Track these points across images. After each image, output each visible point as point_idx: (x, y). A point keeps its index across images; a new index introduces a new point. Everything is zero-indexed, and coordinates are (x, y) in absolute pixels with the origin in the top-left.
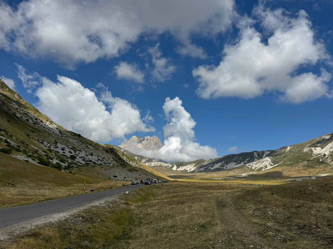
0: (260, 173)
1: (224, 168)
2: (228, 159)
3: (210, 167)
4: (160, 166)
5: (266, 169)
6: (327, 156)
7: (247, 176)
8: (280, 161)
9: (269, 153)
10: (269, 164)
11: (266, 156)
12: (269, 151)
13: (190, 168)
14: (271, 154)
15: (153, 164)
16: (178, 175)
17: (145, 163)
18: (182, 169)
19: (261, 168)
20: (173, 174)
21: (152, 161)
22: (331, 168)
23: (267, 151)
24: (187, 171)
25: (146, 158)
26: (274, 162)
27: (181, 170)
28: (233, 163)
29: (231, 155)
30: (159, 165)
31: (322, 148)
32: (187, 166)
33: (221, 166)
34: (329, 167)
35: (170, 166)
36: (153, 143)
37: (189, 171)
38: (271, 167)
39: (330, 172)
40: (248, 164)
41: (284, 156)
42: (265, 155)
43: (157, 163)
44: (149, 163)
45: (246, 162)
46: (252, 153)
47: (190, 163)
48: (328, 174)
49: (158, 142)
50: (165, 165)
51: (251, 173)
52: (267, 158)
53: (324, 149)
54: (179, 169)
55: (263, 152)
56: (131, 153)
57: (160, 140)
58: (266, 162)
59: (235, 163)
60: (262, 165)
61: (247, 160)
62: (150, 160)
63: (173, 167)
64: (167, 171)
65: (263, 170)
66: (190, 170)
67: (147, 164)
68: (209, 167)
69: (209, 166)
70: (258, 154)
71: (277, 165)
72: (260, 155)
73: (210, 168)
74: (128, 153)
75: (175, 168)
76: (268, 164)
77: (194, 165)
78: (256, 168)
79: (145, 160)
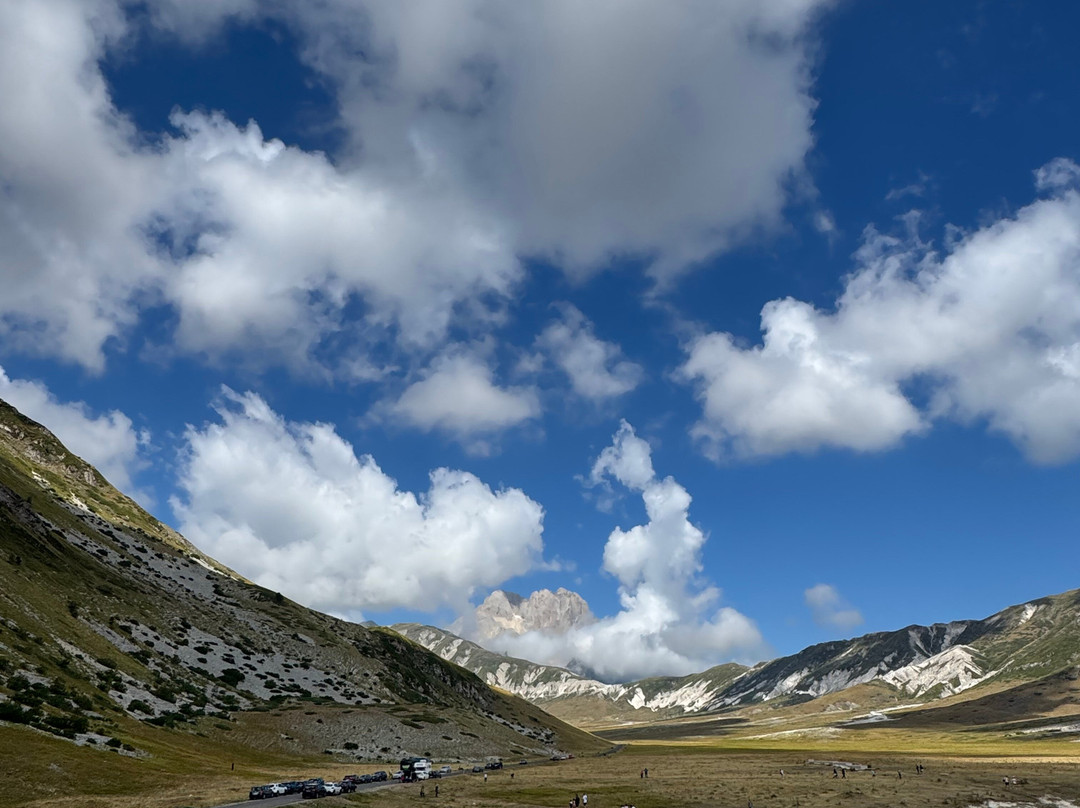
0: (934, 703)
1: (810, 692)
2: (819, 659)
3: (760, 690)
4: (587, 694)
5: (957, 690)
7: (886, 718)
8: (1005, 658)
9: (961, 630)
10: (967, 670)
11: (954, 643)
12: (963, 622)
13: (693, 698)
14: (971, 633)
15: (562, 689)
16: (648, 724)
17: (535, 684)
18: (662, 701)
19: (939, 688)
20: (630, 723)
21: (558, 678)
23: (955, 624)
24: (681, 709)
25: (538, 667)
26: (984, 664)
27: (662, 706)
28: (837, 672)
29: (830, 644)
30: (582, 690)
32: (680, 692)
33: (799, 687)
35: (623, 691)
36: (563, 612)
37: (687, 709)
38: (975, 682)
40: (892, 673)
41: (1016, 641)
42: (947, 639)
43: (576, 683)
44: (549, 684)
45: (884, 668)
46: (905, 632)
47: (692, 679)
49: (577, 610)
50: (605, 689)
51: (901, 708)
52: (958, 651)
54: (652, 705)
55: (941, 630)
56: (486, 652)
57: (584, 602)
58: (954, 666)
59: (847, 674)
60: (942, 676)
61: (888, 659)
62: (551, 675)
63: (631, 698)
64: (610, 712)
65: (945, 694)
66: (693, 703)
67: (541, 691)
68: (757, 691)
69: (758, 687)
70: (925, 638)
71: (993, 673)
72: (932, 642)
73: (759, 694)
74: (477, 651)
75: (638, 701)
76: (961, 671)
77: (704, 685)
78: (920, 687)
79: (533, 674)
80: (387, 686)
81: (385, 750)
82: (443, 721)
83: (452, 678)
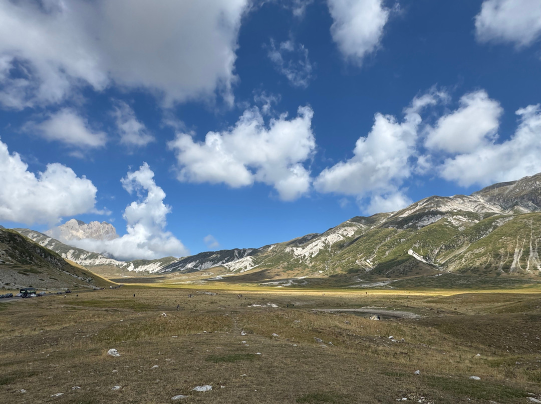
0: (238, 274)
1: (198, 268)
2: (203, 257)
3: (180, 267)
4: (109, 264)
5: (245, 270)
6: (306, 258)
7: (222, 278)
8: (261, 261)
9: (250, 251)
10: (250, 264)
11: (248, 255)
12: (252, 249)
13: (154, 268)
14: (254, 252)
15: (98, 262)
16: (133, 277)
17: (85, 259)
18: (141, 269)
19: (240, 269)
20: (126, 277)
21: (97, 257)
22: (309, 270)
23: (249, 249)
24: (148, 272)
25: (88, 252)
26: (255, 262)
27: (140, 271)
28: (209, 262)
29: (208, 252)
30: (107, 263)
31: (303, 249)
32: (149, 265)
33: (194, 267)
34: (307, 270)
35: (125, 264)
36: (104, 231)
37: (150, 272)
38: (252, 268)
39: (307, 274)
40: (227, 264)
41: (266, 256)
42: (246, 253)
43: (105, 260)
44: (92, 259)
45: (224, 261)
46: (233, 251)
47: (155, 261)
48: (305, 277)
49: (110, 231)
50: (117, 263)
51: (227, 275)
52: (248, 258)
53: (305, 250)
54: (137, 270)
55: (245, 251)
56: (63, 244)
57: (114, 228)
58: (246, 263)
59: (212, 262)
60: (242, 265)
61: (226, 259)
62: (94, 256)
63: (128, 267)
64: (118, 272)
65: (241, 272)
66: (153, 270)
67: (88, 262)
68: (179, 267)
69: (179, 266)
70: (239, 253)
71: (257, 265)
72: (241, 254)
73: (179, 268)
74: (58, 244)
75: (131, 268)
76: (248, 264)
77: (159, 264)
78: (234, 269)
79: (85, 255)
80: (9, 256)
81: (7, 284)
82: (40, 273)
83: (45, 255)
